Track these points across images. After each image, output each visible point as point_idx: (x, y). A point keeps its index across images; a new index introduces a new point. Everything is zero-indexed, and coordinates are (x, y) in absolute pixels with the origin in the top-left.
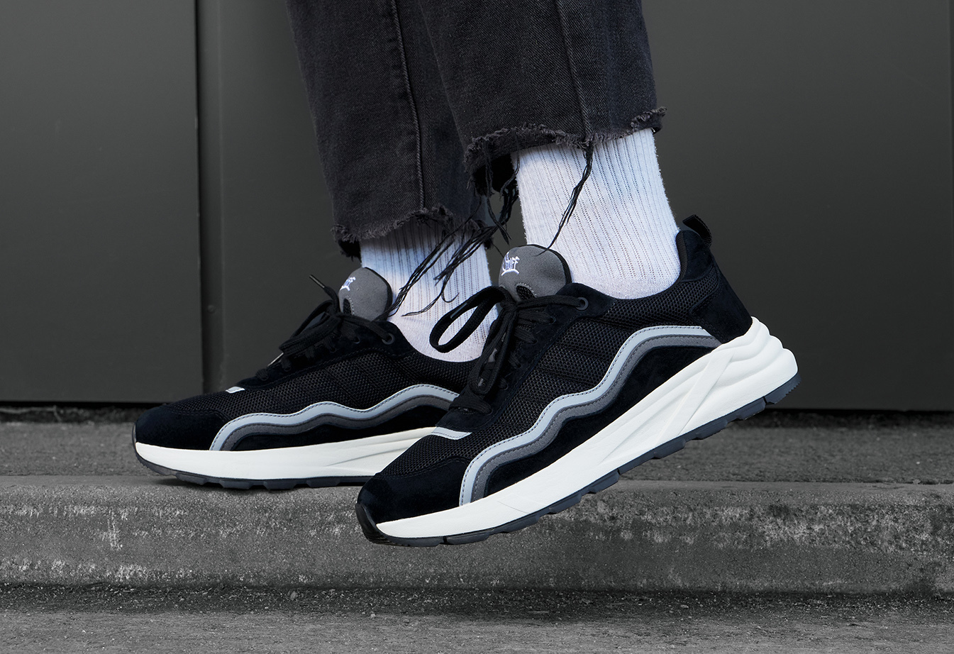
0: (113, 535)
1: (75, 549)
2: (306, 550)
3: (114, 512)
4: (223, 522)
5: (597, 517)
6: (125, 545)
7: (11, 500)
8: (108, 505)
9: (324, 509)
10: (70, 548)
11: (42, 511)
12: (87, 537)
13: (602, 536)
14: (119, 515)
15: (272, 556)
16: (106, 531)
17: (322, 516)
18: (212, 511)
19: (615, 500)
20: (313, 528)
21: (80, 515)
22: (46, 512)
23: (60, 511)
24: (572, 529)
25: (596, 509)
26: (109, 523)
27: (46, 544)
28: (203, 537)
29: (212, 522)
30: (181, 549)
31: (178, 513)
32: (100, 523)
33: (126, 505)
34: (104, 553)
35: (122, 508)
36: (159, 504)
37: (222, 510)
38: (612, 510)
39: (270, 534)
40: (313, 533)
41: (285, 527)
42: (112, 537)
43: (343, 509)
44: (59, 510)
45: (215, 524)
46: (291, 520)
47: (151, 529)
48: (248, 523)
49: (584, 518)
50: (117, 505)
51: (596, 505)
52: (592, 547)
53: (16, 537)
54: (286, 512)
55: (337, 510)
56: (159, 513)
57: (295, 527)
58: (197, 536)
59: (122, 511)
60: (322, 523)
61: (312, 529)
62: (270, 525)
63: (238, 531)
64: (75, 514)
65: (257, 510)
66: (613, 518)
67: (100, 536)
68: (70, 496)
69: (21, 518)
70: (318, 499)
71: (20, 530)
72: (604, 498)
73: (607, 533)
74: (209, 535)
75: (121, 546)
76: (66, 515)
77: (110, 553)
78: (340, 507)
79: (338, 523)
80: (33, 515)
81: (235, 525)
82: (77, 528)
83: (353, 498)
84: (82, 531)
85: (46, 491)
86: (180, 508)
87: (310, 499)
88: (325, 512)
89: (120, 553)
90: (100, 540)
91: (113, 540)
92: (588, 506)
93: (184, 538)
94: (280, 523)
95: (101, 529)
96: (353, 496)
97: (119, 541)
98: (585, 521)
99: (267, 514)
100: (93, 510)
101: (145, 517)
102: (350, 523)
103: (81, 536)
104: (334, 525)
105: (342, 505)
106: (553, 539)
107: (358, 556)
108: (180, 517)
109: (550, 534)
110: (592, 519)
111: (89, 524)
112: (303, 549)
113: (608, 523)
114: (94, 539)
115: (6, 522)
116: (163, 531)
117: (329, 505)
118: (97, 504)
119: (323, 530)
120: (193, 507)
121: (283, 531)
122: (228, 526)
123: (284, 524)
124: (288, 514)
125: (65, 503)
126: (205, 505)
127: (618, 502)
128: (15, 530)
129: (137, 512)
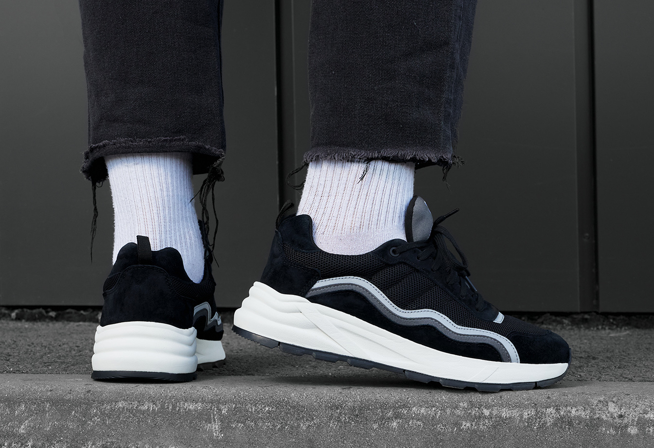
0: (216, 426)
1: (185, 437)
2: (369, 440)
3: (217, 407)
4: (303, 417)
5: (608, 415)
6: (225, 434)
7: (136, 398)
8: (212, 402)
9: (384, 406)
10: (182, 436)
11: (159, 406)
12: (195, 428)
13: (612, 431)
14: (220, 410)
15: (342, 444)
16: (210, 423)
17: (382, 412)
18: (294, 407)
19: (623, 401)
20: (375, 422)
21: (189, 410)
22: (162, 407)
23: (174, 407)
24: (587, 425)
25: (607, 408)
26: (212, 416)
27: (163, 433)
28: (287, 429)
29: (294, 416)
30: (270, 438)
31: (267, 409)
32: (205, 416)
33: (226, 402)
34: (208, 441)
35: (223, 405)
36: (252, 402)
37: (302, 406)
38: (621, 409)
39: (341, 427)
40: (375, 426)
41: (353, 421)
42: (215, 428)
43: (400, 407)
44: (173, 405)
45: (296, 419)
46: (357, 415)
47: (246, 422)
48: (323, 417)
49: (598, 416)
50: (218, 402)
51: (607, 405)
52: (604, 440)
53: (139, 427)
54: (353, 409)
55: (395, 408)
56: (252, 409)
57: (361, 421)
58: (282, 427)
59: (223, 407)
60: (382, 418)
61: (374, 423)
62: (341, 419)
63: (315, 424)
64: (185, 409)
65: (331, 408)
66: (621, 416)
67: (205, 427)
68: (181, 395)
69: (143, 412)
70: (379, 398)
71: (143, 422)
72: (614, 399)
73: (616, 428)
74: (292, 427)
75: (222, 435)
76: (179, 410)
77: (213, 440)
78: (397, 405)
79: (396, 418)
80: (153, 410)
81: (313, 419)
82: (187, 420)
83: (408, 398)
84: (191, 423)
85: (163, 390)
86: (268, 405)
87: (373, 398)
88: (385, 409)
89: (221, 441)
90: (206, 430)
91: (216, 431)
92: (600, 406)
93: (272, 429)
94: (349, 418)
95: (206, 421)
96: (407, 397)
97: (221, 431)
98: (598, 418)
99: (338, 411)
100: (199, 406)
101: (241, 412)
102: (405, 419)
103: (190, 427)
104: (393, 420)
105: (399, 403)
106: (572, 433)
107: (412, 445)
108: (269, 412)
109: (569, 429)
110: (604, 417)
111: (197, 418)
112: (368, 439)
113: (617, 420)
114: (201, 429)
115: (131, 416)
116: (255, 424)
117: (388, 404)
118: (203, 401)
119: (384, 424)
120: (279, 404)
121: (351, 424)
122: (307, 420)
123: (352, 418)
124: (355, 411)
125: (177, 400)
126: (289, 403)
127: (625, 403)
128: (139, 422)
129: (235, 408)
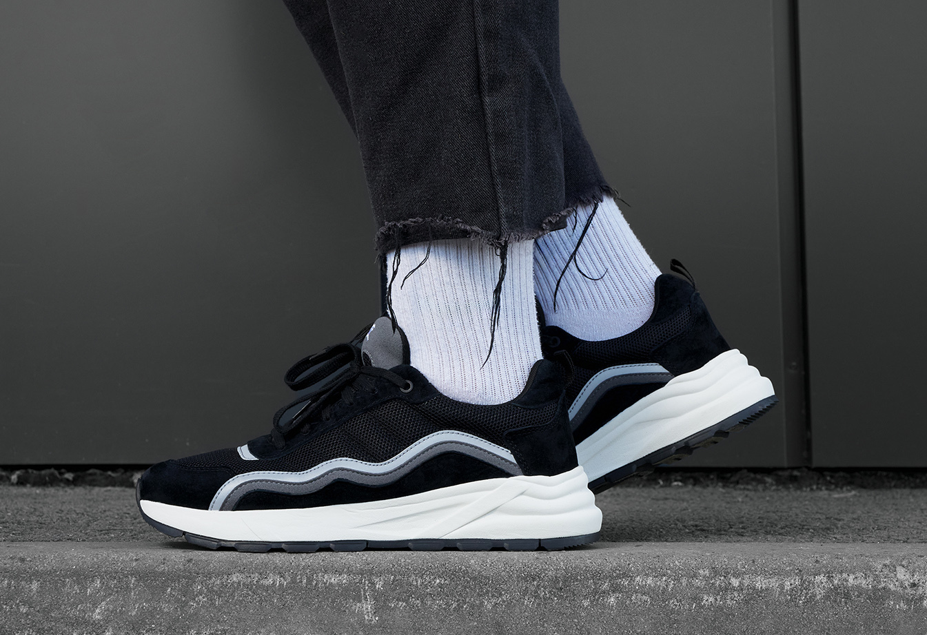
0: (367, 606)
1: (326, 622)
2: (579, 622)
3: (369, 580)
4: (488, 592)
5: (897, 583)
6: (381, 617)
7: (256, 569)
8: (362, 573)
9: (597, 576)
10: (321, 621)
11: (289, 579)
12: (339, 609)
13: (903, 606)
14: (373, 584)
15: (542, 628)
16: (360, 601)
17: (595, 584)
18: (475, 579)
19: (916, 565)
20: (585, 597)
21: (331, 584)
22: (293, 581)
23: (310, 581)
24: (870, 598)
25: (895, 575)
26: (362, 593)
27: (295, 616)
28: (466, 608)
29: (475, 591)
30: (442, 621)
31: (438, 581)
32: (353, 593)
33: (381, 573)
34: (357, 626)
35: (377, 576)
36: (417, 572)
37: (486, 577)
38: (913, 575)
39: (539, 604)
40: (586, 603)
41: (555, 596)
42: (367, 609)
43: (618, 576)
44: (308, 578)
45: (478, 594)
46: (561, 589)
47: (409, 599)
48: (515, 592)
49: (883, 585)
50: (371, 572)
51: (895, 571)
52: (893, 617)
53: (262, 609)
54: (556, 580)
55: (612, 578)
56: (417, 582)
57: (566, 597)
58: (459, 607)
59: (376, 580)
60: (595, 592)
61: (585, 599)
62: (539, 595)
63: (504, 601)
64: (325, 584)
65: (525, 579)
66: (914, 585)
67: (353, 608)
68: (319, 563)
69: (267, 588)
70: (590, 565)
71: (266, 601)
72: (903, 563)
73: (908, 602)
74: (472, 606)
75: (377, 618)
76: (316, 584)
77: (365, 626)
78: (614, 574)
79: (614, 592)
80: (280, 585)
81: (501, 595)
82: (328, 599)
83: (629, 565)
84: (333, 602)
85: (293, 557)
86: (439, 577)
87: (582, 565)
88: (599, 579)
89: (375, 626)
90: (354, 612)
91: (368, 612)
92: (886, 571)
93: (445, 609)
94: (550, 592)
95: (354, 600)
96: (628, 562)
97: (375, 613)
98: (884, 588)
99: (535, 583)
100: (345, 579)
101: (402, 586)
102: (627, 592)
103: (333, 608)
104: (609, 594)
105: (618, 571)
106: (850, 608)
107: (636, 628)
108: (440, 586)
109: (846, 603)
110: (891, 586)
111: (342, 595)
112: (576, 620)
113: (909, 591)
114: (347, 611)
115: (250, 593)
116: (422, 602)
117: (603, 573)
118: (349, 572)
119: (598, 600)
120: (455, 575)
121: (553, 601)
122: (493, 596)
123: (554, 593)
124: (558, 582)
125: (314, 571)
126: (468, 573)
127: (919, 567)
128: (261, 602)
129: (393, 581)
